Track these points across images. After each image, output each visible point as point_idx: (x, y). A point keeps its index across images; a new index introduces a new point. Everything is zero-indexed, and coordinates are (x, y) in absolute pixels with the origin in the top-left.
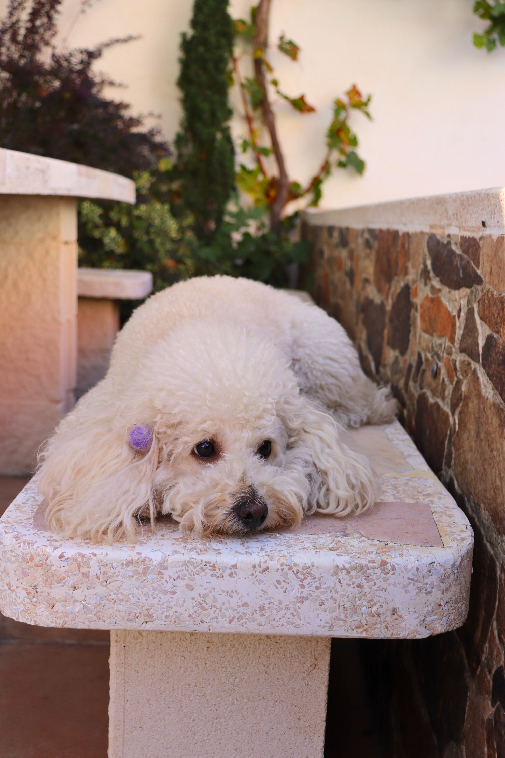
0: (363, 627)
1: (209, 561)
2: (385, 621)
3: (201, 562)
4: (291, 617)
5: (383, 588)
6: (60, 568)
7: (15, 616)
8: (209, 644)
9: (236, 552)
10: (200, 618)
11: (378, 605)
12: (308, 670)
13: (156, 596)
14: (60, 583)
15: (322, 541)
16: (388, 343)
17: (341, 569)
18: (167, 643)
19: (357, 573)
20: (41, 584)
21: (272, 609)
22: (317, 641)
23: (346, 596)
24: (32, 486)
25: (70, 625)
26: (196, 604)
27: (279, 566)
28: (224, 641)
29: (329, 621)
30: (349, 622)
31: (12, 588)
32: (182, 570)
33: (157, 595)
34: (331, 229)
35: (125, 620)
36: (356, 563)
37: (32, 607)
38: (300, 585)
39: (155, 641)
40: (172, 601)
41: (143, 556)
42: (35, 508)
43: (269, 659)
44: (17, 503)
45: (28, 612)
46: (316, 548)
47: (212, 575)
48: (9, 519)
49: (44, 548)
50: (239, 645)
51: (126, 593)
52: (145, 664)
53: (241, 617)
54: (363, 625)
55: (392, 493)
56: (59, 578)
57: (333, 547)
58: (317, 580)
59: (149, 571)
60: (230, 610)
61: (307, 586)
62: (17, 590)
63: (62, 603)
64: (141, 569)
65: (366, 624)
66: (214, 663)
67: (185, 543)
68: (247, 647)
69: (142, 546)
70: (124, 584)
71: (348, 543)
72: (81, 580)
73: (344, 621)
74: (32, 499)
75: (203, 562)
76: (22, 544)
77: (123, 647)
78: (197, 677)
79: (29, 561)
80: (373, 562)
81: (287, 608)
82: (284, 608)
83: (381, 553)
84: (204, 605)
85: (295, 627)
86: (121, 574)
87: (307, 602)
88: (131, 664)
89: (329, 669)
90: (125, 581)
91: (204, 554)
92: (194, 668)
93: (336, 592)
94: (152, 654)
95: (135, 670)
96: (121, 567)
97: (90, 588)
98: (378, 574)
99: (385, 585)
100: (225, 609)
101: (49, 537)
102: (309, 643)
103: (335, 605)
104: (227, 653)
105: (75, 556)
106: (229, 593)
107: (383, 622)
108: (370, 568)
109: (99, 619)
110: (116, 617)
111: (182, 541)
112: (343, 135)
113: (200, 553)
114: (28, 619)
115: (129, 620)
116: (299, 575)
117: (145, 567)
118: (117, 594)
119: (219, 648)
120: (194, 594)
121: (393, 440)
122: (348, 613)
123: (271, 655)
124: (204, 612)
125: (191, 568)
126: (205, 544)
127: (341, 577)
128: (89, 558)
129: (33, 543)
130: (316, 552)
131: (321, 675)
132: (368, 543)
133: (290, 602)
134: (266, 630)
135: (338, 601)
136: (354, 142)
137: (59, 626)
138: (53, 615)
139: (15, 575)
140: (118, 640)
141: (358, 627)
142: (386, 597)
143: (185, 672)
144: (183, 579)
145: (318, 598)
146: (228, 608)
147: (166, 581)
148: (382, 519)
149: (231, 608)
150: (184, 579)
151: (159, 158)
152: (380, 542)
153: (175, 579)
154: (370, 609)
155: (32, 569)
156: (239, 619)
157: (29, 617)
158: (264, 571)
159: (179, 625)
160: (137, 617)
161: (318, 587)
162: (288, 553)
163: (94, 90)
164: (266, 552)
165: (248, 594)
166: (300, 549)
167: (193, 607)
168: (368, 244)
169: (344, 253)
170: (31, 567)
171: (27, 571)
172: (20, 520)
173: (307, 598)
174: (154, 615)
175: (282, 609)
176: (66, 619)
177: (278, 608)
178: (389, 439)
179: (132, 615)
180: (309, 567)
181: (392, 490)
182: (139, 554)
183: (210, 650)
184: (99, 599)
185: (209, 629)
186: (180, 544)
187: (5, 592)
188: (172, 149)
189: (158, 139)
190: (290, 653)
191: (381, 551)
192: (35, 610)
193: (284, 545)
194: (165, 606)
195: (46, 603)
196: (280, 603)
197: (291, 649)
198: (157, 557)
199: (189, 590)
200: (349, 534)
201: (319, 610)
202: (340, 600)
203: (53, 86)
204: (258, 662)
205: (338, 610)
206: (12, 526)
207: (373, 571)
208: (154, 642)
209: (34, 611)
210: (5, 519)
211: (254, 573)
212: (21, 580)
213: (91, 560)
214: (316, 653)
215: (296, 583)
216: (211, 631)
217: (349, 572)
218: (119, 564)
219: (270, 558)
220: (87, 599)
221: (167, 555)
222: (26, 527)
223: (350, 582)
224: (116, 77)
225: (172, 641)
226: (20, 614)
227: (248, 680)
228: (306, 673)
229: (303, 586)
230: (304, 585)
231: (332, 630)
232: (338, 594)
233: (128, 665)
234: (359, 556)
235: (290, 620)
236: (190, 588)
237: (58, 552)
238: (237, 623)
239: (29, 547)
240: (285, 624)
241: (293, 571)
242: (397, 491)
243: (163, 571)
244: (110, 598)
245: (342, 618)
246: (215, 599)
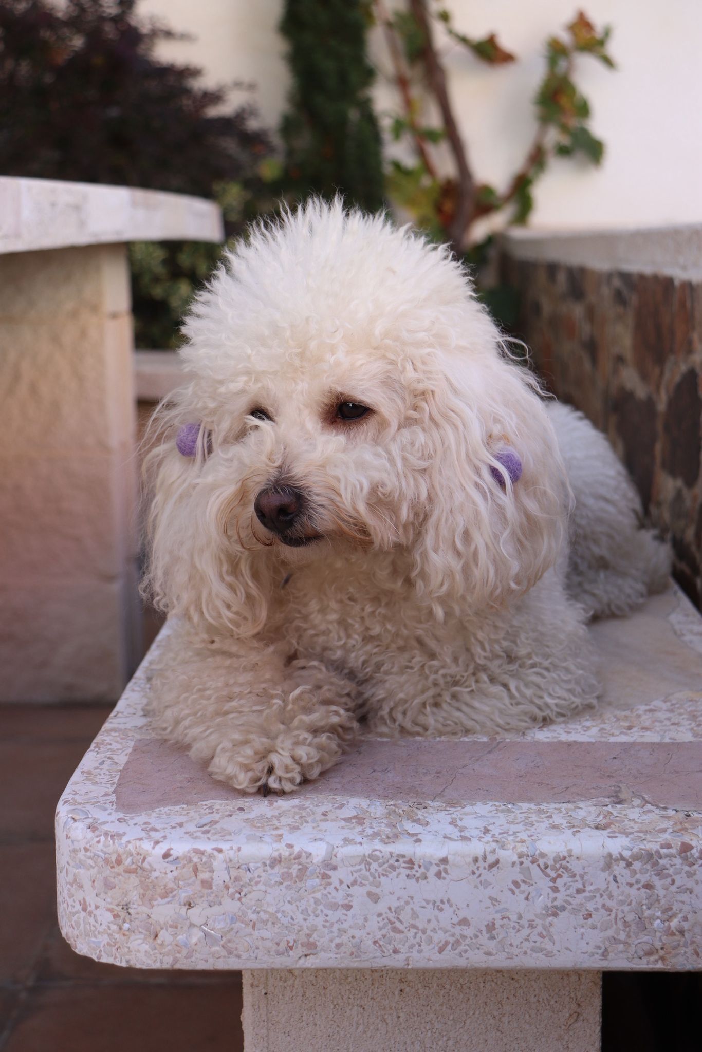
0: (657, 952)
1: (402, 853)
2: (693, 942)
3: (389, 856)
4: (539, 939)
5: (687, 889)
6: (166, 873)
7: (95, 954)
8: (402, 984)
9: (444, 837)
10: (392, 946)
11: (680, 916)
12: (567, 1023)
13: (320, 913)
14: (166, 897)
15: (581, 814)
16: (664, 466)
17: (617, 860)
18: (334, 985)
19: (643, 865)
20: (136, 901)
21: (507, 928)
22: (579, 974)
23: (627, 903)
24: (105, 738)
25: (183, 964)
26: (385, 923)
27: (515, 858)
28: (427, 979)
29: (601, 945)
30: (633, 946)
31: (89, 909)
32: (360, 870)
33: (322, 911)
34: (552, 269)
35: (272, 953)
36: (641, 849)
37: (123, 938)
38: (551, 887)
39: (314, 982)
40: (346, 921)
41: (297, 849)
42: (115, 777)
43: (502, 1006)
44: (86, 769)
45: (116, 947)
46: (573, 826)
47: (408, 876)
48: (77, 797)
49: (138, 843)
50: (451, 985)
51: (272, 910)
52: (301, 1021)
53: (458, 942)
54: (657, 950)
55: (689, 727)
56: (164, 891)
57: (600, 823)
58: (578, 878)
59: (308, 873)
60: (440, 932)
61: (562, 889)
62: (97, 912)
63: (170, 930)
64: (294, 870)
65: (662, 948)
66: (411, 1015)
67: (362, 826)
68: (464, 987)
69: (293, 832)
70: (268, 895)
71: (625, 815)
72: (200, 891)
73: (626, 943)
74: (109, 760)
75: (393, 855)
76: (102, 839)
77: (263, 993)
78: (386, 1041)
79: (115, 865)
80: (669, 846)
81: (531, 926)
82: (526, 925)
83: (681, 830)
84: (398, 924)
85: (546, 956)
86: (262, 879)
87: (563, 915)
88: (278, 1022)
89: (601, 1020)
90: (269, 890)
91: (393, 842)
92: (380, 1025)
93: (611, 896)
94: (311, 1005)
95: (284, 1030)
96: (262, 868)
97: (214, 904)
98: (677, 866)
99: (690, 884)
100: (432, 931)
101: (143, 824)
102: (566, 978)
103: (608, 918)
104: (433, 998)
105: (189, 855)
106: (436, 904)
107: (691, 944)
108: (663, 856)
109: (230, 953)
110: (257, 948)
111: (356, 822)
112: (564, 101)
113: (387, 841)
114: (117, 958)
115: (279, 954)
116: (548, 870)
117: (300, 867)
118: (258, 913)
119: (419, 991)
120: (381, 907)
121: (683, 635)
122: (632, 930)
123: (505, 999)
124: (397, 936)
125: (374, 866)
126: (394, 826)
127: (616, 873)
128: (211, 856)
129: (120, 836)
130: (574, 833)
131: (588, 1031)
132: (657, 814)
133: (536, 915)
134: (499, 961)
135: (614, 911)
136: (584, 110)
137: (166, 966)
138: (156, 949)
139: (93, 887)
140: (254, 984)
141: (649, 953)
142: (693, 902)
143: (365, 1032)
144: (362, 885)
145: (581, 907)
146: (437, 929)
147: (336, 888)
148: (677, 772)
149: (441, 929)
150: (364, 885)
151: (256, 158)
152: (677, 811)
153: (349, 884)
154: (667, 924)
155: (120, 877)
156: (455, 945)
157: (117, 954)
158: (491, 866)
159: (359, 959)
160: (291, 948)
161: (581, 889)
162: (529, 836)
163: (141, 49)
164: (493, 836)
165: (468, 905)
166: (547, 828)
167: (380, 929)
168: (619, 297)
169: (577, 311)
170: (119, 874)
171: (113, 880)
172: (94, 798)
173: (563, 909)
174: (317, 943)
175: (523, 927)
176: (178, 955)
177: (517, 927)
178: (675, 633)
179: (283, 945)
180: (564, 858)
181: (689, 722)
182: (290, 846)
183: (404, 995)
184: (228, 921)
185: (406, 962)
186: (354, 828)
187: (77, 915)
188: (276, 140)
189: (253, 125)
190: (535, 996)
191: (680, 827)
192: (127, 943)
193: (520, 822)
194: (335, 929)
195: (144, 932)
196: (520, 917)
197: (537, 990)
198: (319, 851)
199: (372, 901)
200: (625, 800)
201: (583, 927)
202: (617, 910)
203: (74, 46)
204: (484, 1012)
205: (614, 926)
206: (84, 809)
207: (669, 862)
208: (313, 985)
209: (125, 944)
210: (71, 796)
211: (476, 871)
212: (103, 896)
213: (215, 860)
214: (579, 994)
215: (543, 884)
216: (410, 967)
217: (629, 864)
218: (259, 865)
219: (500, 845)
220: (210, 922)
221: (335, 847)
222: (105, 809)
223: (633, 881)
224: (176, 24)
225: (342, 981)
226: (102, 949)
227: (468, 1043)
228: (563, 1027)
229: (555, 890)
230: (557, 888)
231: (607, 959)
232: (612, 900)
233: (273, 1024)
234: (644, 837)
235: (538, 944)
236: (374, 898)
237: (161, 849)
238: (452, 952)
239: (114, 843)
240: (529, 952)
241: (539, 865)
242: (697, 723)
243: (330, 873)
244: (246, 919)
245: (621, 939)
246: (415, 915)
